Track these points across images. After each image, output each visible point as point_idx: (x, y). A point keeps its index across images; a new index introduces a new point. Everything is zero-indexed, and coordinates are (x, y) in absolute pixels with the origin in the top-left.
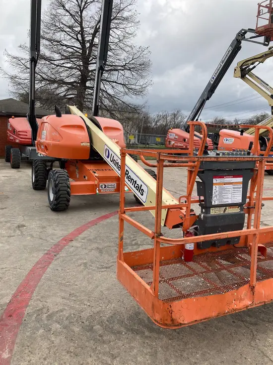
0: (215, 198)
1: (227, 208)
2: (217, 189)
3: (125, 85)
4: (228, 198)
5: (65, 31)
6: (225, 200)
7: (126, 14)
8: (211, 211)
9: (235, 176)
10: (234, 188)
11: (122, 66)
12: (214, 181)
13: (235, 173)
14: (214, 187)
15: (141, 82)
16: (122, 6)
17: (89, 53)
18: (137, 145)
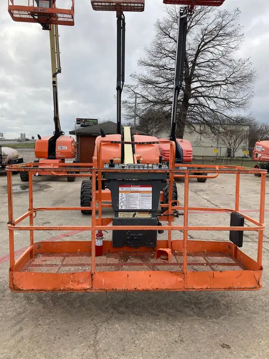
0: (122, 204)
1: (137, 213)
2: (123, 196)
3: (225, 99)
4: (136, 205)
5: (170, 57)
6: (133, 206)
7: (229, 30)
8: (119, 215)
9: (142, 186)
10: (142, 196)
11: (223, 81)
12: (120, 189)
13: (142, 183)
14: (120, 194)
15: (241, 94)
16: (224, 23)
17: (192, 72)
18: (247, 158)
